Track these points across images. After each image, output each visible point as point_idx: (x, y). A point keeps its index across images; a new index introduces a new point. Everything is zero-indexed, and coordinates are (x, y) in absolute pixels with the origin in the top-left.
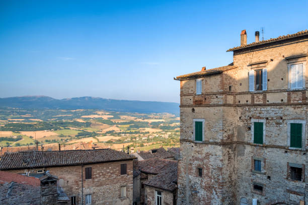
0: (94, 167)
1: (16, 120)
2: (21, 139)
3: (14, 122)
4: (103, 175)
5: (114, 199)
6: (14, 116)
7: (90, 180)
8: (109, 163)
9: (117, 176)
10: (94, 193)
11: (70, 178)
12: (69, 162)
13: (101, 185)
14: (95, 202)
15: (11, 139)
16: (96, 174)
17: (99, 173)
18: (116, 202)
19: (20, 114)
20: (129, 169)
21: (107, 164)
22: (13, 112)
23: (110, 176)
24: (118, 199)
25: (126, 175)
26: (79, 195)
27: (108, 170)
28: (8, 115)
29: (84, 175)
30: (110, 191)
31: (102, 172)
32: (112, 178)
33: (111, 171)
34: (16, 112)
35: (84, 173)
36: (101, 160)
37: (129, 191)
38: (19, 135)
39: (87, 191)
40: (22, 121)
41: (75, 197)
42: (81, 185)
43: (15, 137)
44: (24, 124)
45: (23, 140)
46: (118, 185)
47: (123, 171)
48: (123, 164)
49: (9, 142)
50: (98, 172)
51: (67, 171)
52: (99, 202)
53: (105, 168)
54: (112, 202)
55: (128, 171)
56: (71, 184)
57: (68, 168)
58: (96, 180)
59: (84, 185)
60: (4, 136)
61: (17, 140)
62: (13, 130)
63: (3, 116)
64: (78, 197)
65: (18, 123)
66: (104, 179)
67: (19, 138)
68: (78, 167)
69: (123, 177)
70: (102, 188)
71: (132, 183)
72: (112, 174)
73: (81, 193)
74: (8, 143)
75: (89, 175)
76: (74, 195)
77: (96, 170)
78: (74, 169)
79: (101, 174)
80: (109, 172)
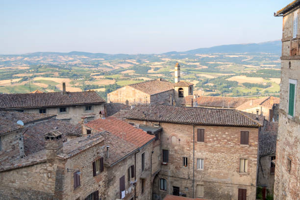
0: (208, 129)
1: (268, 66)
2: (270, 86)
3: (266, 68)
4: (217, 140)
5: (231, 172)
6: (267, 62)
7: (203, 143)
8: (226, 127)
9: (236, 144)
10: (206, 159)
11: (182, 137)
12: (181, 120)
13: (215, 151)
14: (208, 169)
15: (261, 86)
16: (209, 138)
17: (213, 138)
18: (233, 175)
19: (272, 60)
20: (253, 139)
21: (224, 128)
22: (265, 57)
23: (226, 142)
24: (236, 173)
25: (248, 146)
26: (190, 156)
27: (224, 136)
28: (260, 61)
29: (196, 136)
30: (225, 161)
31: (216, 137)
32: (229, 146)
33: (228, 138)
34: (268, 57)
35: (196, 134)
36: (216, 122)
37: (251, 167)
38: (269, 81)
39: (198, 154)
40: (274, 67)
41: (187, 158)
42: (192, 147)
43: (265, 84)
44: (274, 71)
45: (272, 87)
46: (236, 156)
47: (244, 140)
48: (245, 132)
49: (259, 89)
50: (212, 135)
51: (180, 129)
52: (212, 170)
53: (220, 133)
54: (227, 174)
55: (251, 141)
56: (183, 143)
57: (180, 125)
58: (210, 145)
59: (196, 148)
60: (255, 83)
61: (266, 87)
62: (264, 77)
63: (257, 61)
64: (190, 159)
65: (268, 69)
66: (219, 145)
67: (269, 85)
68: (190, 126)
69: (243, 147)
70: (216, 155)
71: (255, 158)
72: (229, 141)
73: (192, 156)
74: (257, 90)
75: (201, 138)
76: (185, 156)
77: (210, 133)
78: (186, 127)
79: (215, 139)
80: (225, 139)
